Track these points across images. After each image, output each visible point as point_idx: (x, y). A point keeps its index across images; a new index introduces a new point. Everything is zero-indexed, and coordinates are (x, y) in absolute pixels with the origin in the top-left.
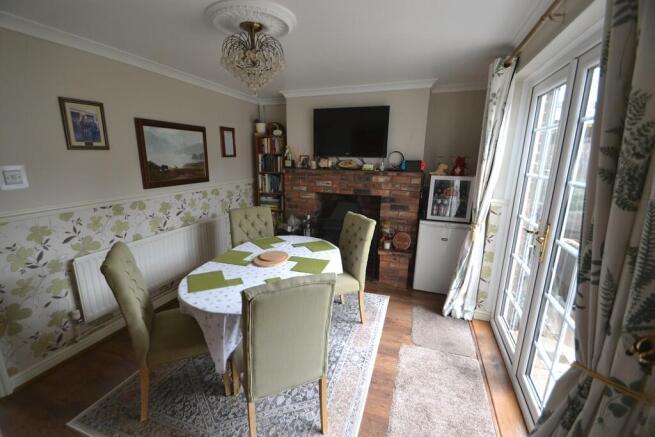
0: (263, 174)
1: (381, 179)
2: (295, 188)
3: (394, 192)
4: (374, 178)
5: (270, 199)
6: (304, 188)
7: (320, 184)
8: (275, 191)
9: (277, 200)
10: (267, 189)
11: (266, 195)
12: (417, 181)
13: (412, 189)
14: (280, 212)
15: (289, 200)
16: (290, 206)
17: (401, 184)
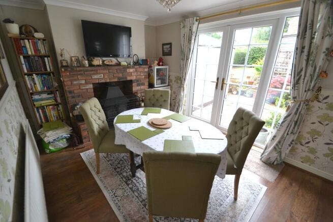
0: (30, 75)
1: (131, 70)
2: (75, 83)
3: (138, 77)
4: (128, 70)
5: (44, 96)
6: (83, 82)
7: (96, 77)
8: (48, 88)
9: (53, 96)
10: (39, 87)
11: (39, 93)
12: (146, 70)
13: (145, 74)
14: (57, 105)
15: (70, 92)
16: (73, 97)
17: (140, 72)
